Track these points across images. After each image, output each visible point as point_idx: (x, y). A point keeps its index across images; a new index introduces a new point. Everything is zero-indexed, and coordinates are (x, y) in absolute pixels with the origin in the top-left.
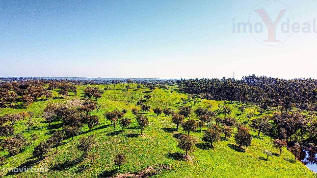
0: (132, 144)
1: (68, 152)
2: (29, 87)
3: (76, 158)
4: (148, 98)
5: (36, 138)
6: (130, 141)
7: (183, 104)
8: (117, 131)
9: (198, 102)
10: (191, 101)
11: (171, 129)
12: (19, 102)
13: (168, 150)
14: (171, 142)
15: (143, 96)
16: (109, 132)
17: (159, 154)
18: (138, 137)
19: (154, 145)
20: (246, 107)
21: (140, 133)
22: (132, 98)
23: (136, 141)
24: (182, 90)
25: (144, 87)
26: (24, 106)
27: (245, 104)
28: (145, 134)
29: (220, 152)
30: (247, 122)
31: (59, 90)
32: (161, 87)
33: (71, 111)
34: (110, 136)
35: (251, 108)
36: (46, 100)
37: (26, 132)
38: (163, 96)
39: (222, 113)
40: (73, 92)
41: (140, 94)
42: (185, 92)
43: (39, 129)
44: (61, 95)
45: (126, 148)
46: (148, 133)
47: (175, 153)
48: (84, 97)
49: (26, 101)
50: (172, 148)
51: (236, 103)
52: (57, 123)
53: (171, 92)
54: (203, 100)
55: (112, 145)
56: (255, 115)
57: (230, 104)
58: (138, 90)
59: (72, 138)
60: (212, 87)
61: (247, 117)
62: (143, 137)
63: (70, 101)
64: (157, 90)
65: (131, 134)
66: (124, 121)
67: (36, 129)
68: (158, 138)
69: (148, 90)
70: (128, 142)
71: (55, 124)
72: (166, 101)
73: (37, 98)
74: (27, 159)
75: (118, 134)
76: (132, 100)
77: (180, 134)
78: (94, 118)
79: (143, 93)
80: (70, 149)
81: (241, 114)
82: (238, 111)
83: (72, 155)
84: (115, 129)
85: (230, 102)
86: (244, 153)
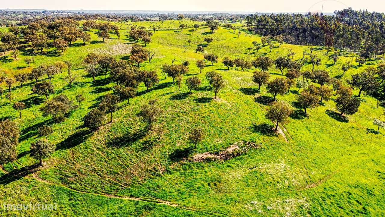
0: (206, 112)
1: (126, 122)
2: (60, 29)
3: (138, 131)
4: (210, 42)
5: (83, 100)
6: (202, 108)
7: (255, 50)
8: (184, 93)
9: (275, 47)
10: (265, 46)
11: (251, 89)
12: (51, 47)
13: (251, 121)
14: (254, 109)
15: (203, 39)
16: (173, 94)
17: (242, 127)
18: (212, 102)
19: (233, 113)
20: (339, 55)
21: (213, 96)
22: (189, 41)
23: (211, 109)
24: (252, 31)
25: (204, 27)
26: (58, 53)
27: (339, 51)
28: (220, 98)
29: (317, 122)
30: (342, 75)
31: (97, 30)
32: (224, 26)
33: (119, 63)
34: (176, 101)
35: (347, 56)
36: (84, 44)
37: (68, 89)
38: (228, 39)
39: (308, 63)
40: (115, 34)
41: (198, 36)
42: (257, 33)
43: (83, 85)
44: (101, 38)
45: (198, 117)
46: (223, 97)
47: (262, 125)
48: (129, 40)
49: (60, 47)
50: (256, 118)
51: (326, 49)
52: (103, 77)
53: (239, 33)
54: (281, 44)
55: (181, 114)
56: (352, 66)
57: (317, 50)
58: (195, 30)
59: (127, 100)
60: (294, 27)
61: (342, 69)
62: (217, 102)
63: (113, 46)
64: (220, 31)
65: (202, 99)
66: (193, 81)
67: (78, 85)
68: (237, 103)
69: (208, 30)
70: (201, 109)
71: (100, 79)
72: (233, 46)
73: (72, 43)
74: (77, 128)
75: (185, 97)
76: (188, 44)
77: (263, 96)
78: (152, 75)
79: (202, 34)
80: (128, 118)
81: (332, 65)
82: (329, 59)
83: (132, 126)
84: (180, 90)
85: (318, 47)
86: (348, 123)
